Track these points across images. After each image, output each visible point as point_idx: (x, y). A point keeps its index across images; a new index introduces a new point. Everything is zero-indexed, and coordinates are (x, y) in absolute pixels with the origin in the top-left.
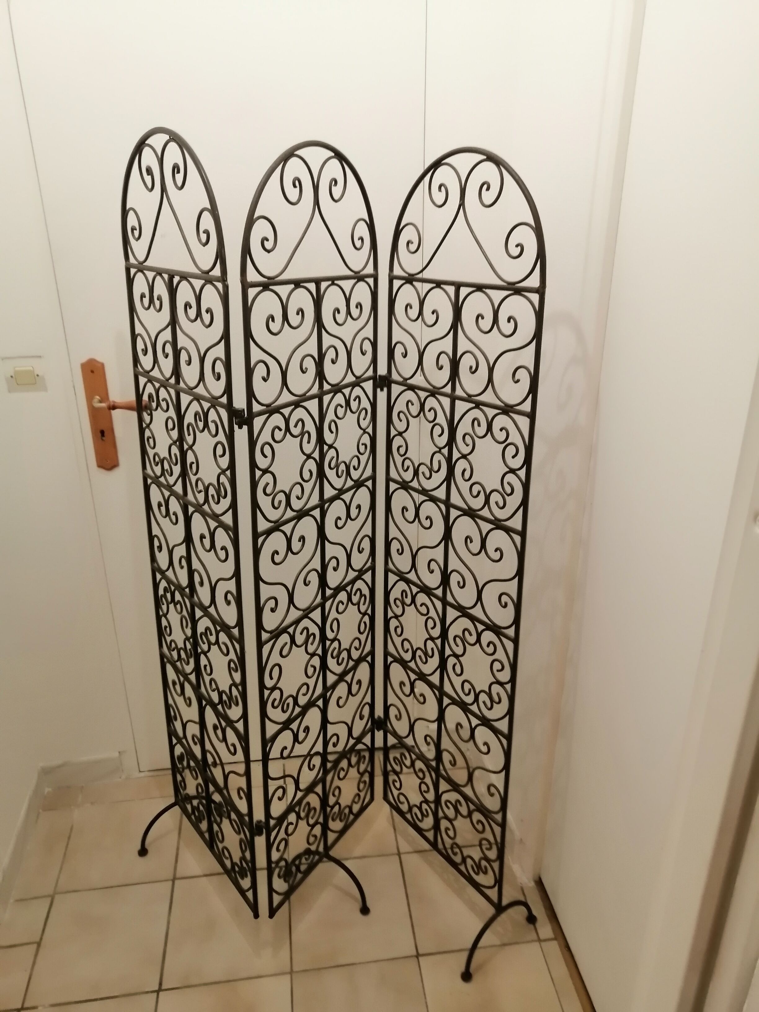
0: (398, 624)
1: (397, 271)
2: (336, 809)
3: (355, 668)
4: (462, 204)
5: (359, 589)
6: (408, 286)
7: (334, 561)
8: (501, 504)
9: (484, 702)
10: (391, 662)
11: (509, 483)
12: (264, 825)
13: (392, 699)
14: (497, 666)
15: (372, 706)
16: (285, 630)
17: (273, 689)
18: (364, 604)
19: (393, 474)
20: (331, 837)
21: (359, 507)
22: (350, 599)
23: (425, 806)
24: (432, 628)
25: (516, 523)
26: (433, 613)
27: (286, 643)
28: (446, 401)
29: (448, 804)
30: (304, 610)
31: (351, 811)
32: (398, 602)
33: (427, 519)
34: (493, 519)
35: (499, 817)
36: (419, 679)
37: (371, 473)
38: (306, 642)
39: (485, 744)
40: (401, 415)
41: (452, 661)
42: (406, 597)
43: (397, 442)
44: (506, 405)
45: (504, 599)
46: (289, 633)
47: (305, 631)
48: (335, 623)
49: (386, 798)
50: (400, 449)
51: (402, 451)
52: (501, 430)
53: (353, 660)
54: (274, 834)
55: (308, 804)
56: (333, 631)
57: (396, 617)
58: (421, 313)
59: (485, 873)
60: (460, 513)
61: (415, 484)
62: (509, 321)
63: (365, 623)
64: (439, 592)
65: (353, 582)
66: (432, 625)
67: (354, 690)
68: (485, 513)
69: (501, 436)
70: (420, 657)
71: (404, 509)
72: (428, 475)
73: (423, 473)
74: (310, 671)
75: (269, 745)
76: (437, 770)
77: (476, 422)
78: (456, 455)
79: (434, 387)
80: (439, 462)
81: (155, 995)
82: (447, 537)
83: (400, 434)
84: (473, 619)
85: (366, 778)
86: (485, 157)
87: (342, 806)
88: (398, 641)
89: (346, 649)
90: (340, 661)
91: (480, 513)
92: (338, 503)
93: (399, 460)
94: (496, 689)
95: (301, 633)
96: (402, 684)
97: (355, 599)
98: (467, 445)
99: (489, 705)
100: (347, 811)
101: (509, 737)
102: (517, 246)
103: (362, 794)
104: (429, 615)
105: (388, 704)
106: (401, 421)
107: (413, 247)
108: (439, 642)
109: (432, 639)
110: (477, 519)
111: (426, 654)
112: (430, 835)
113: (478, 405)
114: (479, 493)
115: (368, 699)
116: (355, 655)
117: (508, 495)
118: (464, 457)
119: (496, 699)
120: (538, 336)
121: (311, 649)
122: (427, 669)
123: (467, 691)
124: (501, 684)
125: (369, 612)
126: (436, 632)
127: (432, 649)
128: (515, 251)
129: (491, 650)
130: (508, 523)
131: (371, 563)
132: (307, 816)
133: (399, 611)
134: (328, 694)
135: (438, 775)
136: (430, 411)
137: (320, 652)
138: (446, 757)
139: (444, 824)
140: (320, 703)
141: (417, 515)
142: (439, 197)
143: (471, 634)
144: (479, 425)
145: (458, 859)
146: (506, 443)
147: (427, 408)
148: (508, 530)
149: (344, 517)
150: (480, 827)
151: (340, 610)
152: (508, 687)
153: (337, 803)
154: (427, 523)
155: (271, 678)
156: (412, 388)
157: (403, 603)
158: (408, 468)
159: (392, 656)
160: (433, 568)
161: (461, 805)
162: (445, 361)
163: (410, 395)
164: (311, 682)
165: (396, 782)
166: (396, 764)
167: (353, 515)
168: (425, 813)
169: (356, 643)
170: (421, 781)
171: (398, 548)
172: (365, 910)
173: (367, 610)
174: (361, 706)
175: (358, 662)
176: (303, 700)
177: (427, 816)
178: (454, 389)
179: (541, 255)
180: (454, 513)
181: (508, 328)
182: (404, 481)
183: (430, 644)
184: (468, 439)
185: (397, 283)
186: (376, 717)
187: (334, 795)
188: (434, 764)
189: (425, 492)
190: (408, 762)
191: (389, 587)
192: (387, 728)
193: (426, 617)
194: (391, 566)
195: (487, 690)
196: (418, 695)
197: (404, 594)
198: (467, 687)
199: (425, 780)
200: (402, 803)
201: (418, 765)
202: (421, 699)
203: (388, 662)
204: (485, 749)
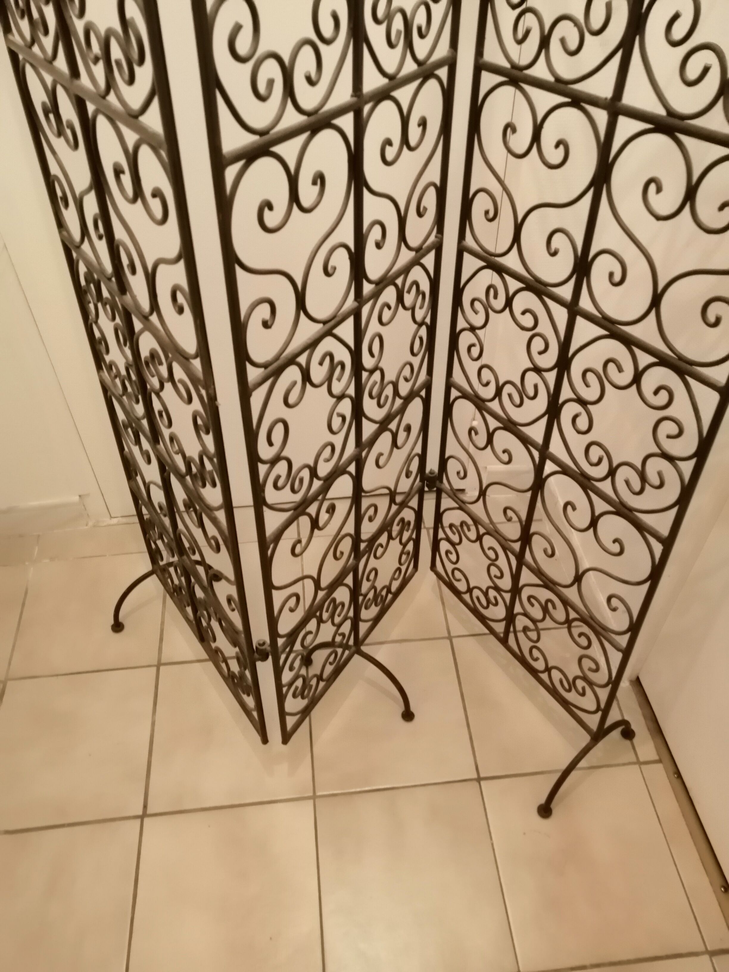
0: (475, 341)
2: (371, 595)
3: (402, 411)
5: (416, 283)
7: (377, 229)
9: (627, 482)
10: (457, 398)
12: (269, 649)
13: (452, 448)
14: (668, 428)
15: (423, 458)
16: (292, 361)
17: (274, 462)
18: (421, 307)
19: (492, 53)
20: (363, 627)
21: (423, 123)
22: (400, 299)
23: (492, 593)
24: (540, 353)
26: (545, 327)
27: (294, 383)
29: (533, 600)
30: (325, 323)
31: (389, 591)
32: (477, 305)
33: (557, 146)
35: (622, 640)
36: (505, 428)
37: (448, 51)
38: (329, 379)
39: (616, 540)
41: (571, 410)
42: (496, 297)
45: (717, 308)
46: (299, 365)
47: (328, 359)
48: (377, 341)
49: (433, 566)
53: (400, 397)
54: (283, 657)
55: (334, 600)
56: (372, 355)
57: (473, 329)
59: (583, 694)
60: (643, 127)
61: (539, 71)
63: (421, 339)
64: (566, 291)
65: (406, 270)
66: (542, 347)
67: (400, 442)
68: (714, 120)
70: (510, 396)
71: (509, 128)
72: (574, 43)
73: (563, 40)
74: (336, 422)
75: (272, 546)
76: (520, 557)
80: (609, 6)
81: (138, 821)
82: (601, 181)
84: (631, 343)
85: (410, 547)
87: (378, 590)
88: (472, 368)
89: (392, 382)
90: (382, 401)
91: (698, 121)
92: (387, 106)
93: (507, 18)
94: (658, 465)
95: (321, 364)
96: (473, 430)
97: (408, 299)
99: (637, 487)
100: (384, 593)
101: (668, 542)
103: (403, 568)
104: (537, 330)
105: (447, 455)
108: (551, 376)
109: (538, 370)
110: (685, 139)
111: (522, 392)
112: (497, 627)
114: (706, 71)
115: (418, 449)
116: (404, 389)
119: (654, 480)
121: (337, 388)
122: (521, 415)
123: (594, 459)
124: (672, 459)
125: (428, 320)
126: (548, 360)
127: (536, 387)
129: (661, 399)
131: (436, 237)
132: (332, 617)
133: (478, 320)
134: (364, 454)
135: (521, 562)
137: (351, 391)
138: (538, 543)
139: (521, 622)
140: (352, 469)
141: (536, 139)
143: (620, 370)
145: (538, 666)
149: (397, 140)
150: (583, 641)
151: (385, 319)
152: (687, 465)
153: (374, 587)
154: (556, 156)
155: (271, 444)
158: (527, 33)
159: (459, 388)
160: (558, 246)
161: (554, 607)
164: (338, 440)
165: (451, 553)
166: (454, 534)
167: (413, 140)
168: (493, 601)
169: (407, 371)
170: (489, 562)
171: (487, 209)
172: (408, 715)
173: (425, 318)
174: (409, 460)
175: (408, 400)
176: (324, 470)
177: (496, 604)
180: (626, 128)
182: (514, 66)
183: (532, 378)
186: (427, 471)
187: (368, 580)
188: (517, 546)
189: (561, 86)
190: (473, 535)
191: (464, 278)
192: (442, 486)
193: (530, 333)
194: (469, 241)
195: (638, 464)
196: (499, 451)
197: (492, 292)
198: (595, 453)
199: (497, 563)
200: (459, 580)
201: (488, 541)
202: (505, 457)
203: (452, 398)
204: (616, 548)
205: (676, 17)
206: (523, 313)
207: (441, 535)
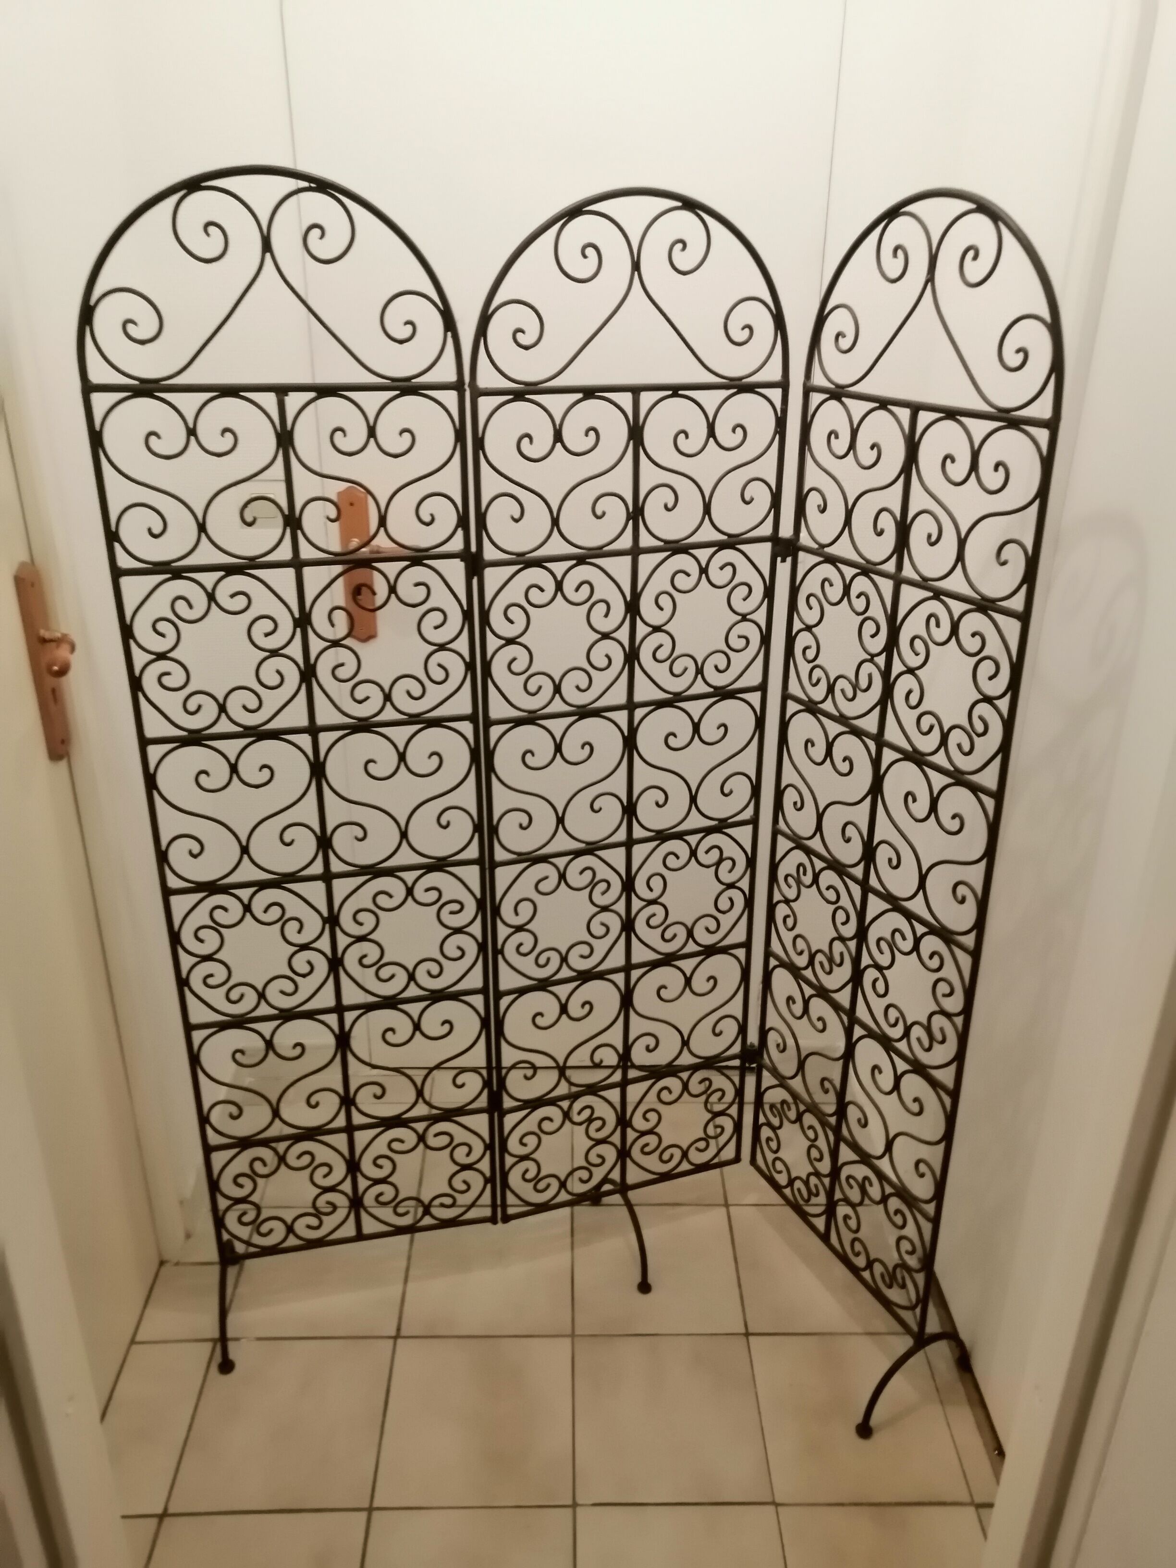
0: (789, 912)
1: (818, 380)
4: (930, 278)
5: (732, 859)
6: (833, 403)
8: (966, 747)
9: (919, 1040)
10: (775, 967)
11: (981, 718)
13: (772, 1020)
14: (943, 988)
19: (794, 688)
23: (813, 1180)
24: (843, 924)
25: (989, 779)
26: (845, 901)
28: (887, 586)
29: (852, 1181)
32: (790, 879)
33: (844, 760)
34: (952, 769)
35: (930, 1209)
36: (818, 995)
39: (916, 1100)
40: (812, 599)
41: (870, 975)
42: (805, 874)
43: (803, 640)
44: (984, 598)
45: (962, 890)
49: (753, 1161)
50: (808, 651)
51: (811, 654)
52: (973, 635)
57: (787, 901)
58: (852, 446)
59: (903, 1286)
60: (899, 756)
61: (828, 706)
62: (996, 469)
64: (858, 872)
66: (844, 919)
68: (940, 759)
69: (973, 645)
70: (821, 964)
71: (809, 743)
72: (850, 694)
73: (843, 691)
76: (837, 1130)
77: (933, 621)
78: (897, 667)
79: (868, 561)
80: (870, 676)
82: (876, 789)
83: (809, 628)
84: (909, 916)
86: (972, 206)
88: (787, 937)
91: (932, 759)
93: (804, 668)
94: (939, 1021)
96: (790, 999)
98: (917, 654)
99: (926, 1044)
101: (955, 1094)
102: (1018, 351)
104: (839, 904)
105: (767, 1027)
106: (811, 608)
107: (845, 343)
108: (852, 945)
109: (842, 939)
110: (926, 768)
111: (831, 960)
112: (820, 1223)
113: (938, 595)
114: (931, 728)
115: (739, 1016)
117: (979, 735)
118: (911, 671)
119: (939, 1037)
120: (1043, 493)
122: (831, 982)
123: (892, 1021)
124: (948, 1016)
126: (850, 930)
127: (842, 954)
128: (1014, 360)
129: (935, 963)
130: (975, 778)
133: (791, 894)
135: (839, 1138)
136: (858, 597)
138: (853, 1113)
139: (842, 1210)
141: (829, 753)
142: (893, 267)
143: (904, 938)
144: (938, 625)
145: (860, 1262)
146: (979, 656)
147: (854, 592)
148: (975, 789)
150: (898, 1220)
152: (959, 1021)
153: (653, 1132)
154: (844, 767)
156: (832, 560)
157: (799, 882)
158: (819, 681)
159: (777, 957)
160: (850, 835)
161: (871, 1185)
162: (888, 523)
163: (827, 570)
166: (775, 1116)
167: (708, 737)
168: (814, 1190)
170: (810, 1143)
171: (795, 801)
177: (817, 1195)
178: (900, 566)
179: (1057, 367)
180: (888, 756)
181: (994, 480)
182: (811, 700)
183: (838, 947)
184: (919, 645)
185: (816, 398)
186: (748, 1042)
188: (833, 1120)
189: (843, 720)
190: (792, 1115)
191: (778, 857)
192: (763, 1062)
193: (834, 906)
194: (782, 825)
195: (925, 1022)
196: (814, 1018)
197: (801, 869)
198: (893, 1014)
199: (817, 1143)
200: (780, 1172)
201: (809, 1119)
202: (820, 1025)
203: (771, 966)
204: (915, 1108)
205: (910, 692)
206: (828, 889)
207: (762, 1120)
